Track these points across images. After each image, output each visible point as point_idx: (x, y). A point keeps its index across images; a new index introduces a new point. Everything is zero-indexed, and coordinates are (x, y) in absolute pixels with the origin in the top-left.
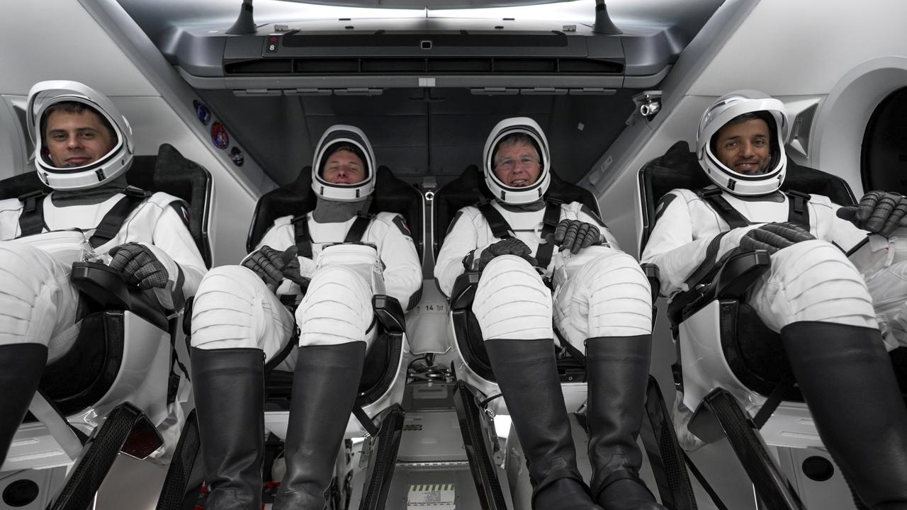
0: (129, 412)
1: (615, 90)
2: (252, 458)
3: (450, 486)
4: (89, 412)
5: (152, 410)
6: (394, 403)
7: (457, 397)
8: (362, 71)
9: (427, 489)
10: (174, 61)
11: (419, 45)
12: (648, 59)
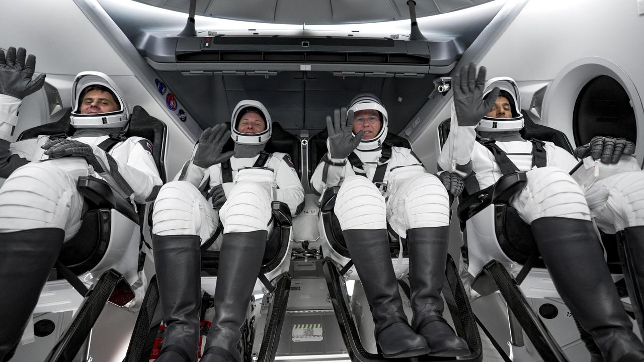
0: (114, 275)
1: (424, 75)
2: (193, 307)
3: (319, 325)
4: (87, 275)
5: (128, 274)
6: (284, 272)
7: (325, 268)
8: (264, 60)
9: (304, 327)
10: (144, 54)
11: (300, 44)
12: (444, 56)
